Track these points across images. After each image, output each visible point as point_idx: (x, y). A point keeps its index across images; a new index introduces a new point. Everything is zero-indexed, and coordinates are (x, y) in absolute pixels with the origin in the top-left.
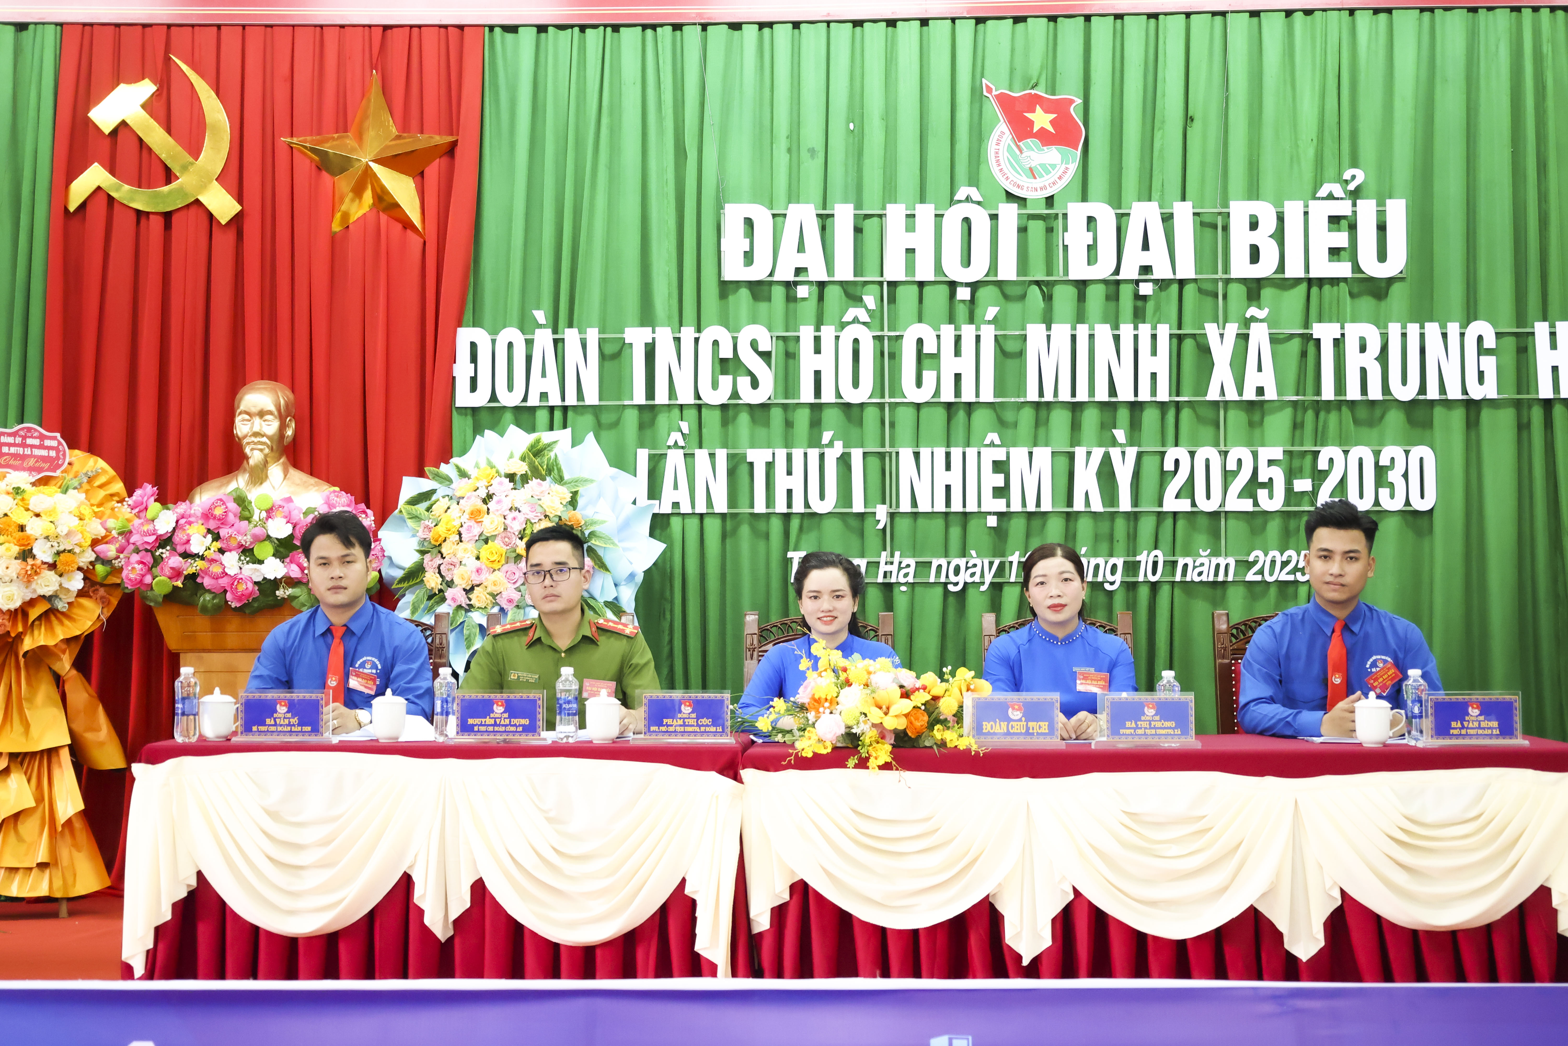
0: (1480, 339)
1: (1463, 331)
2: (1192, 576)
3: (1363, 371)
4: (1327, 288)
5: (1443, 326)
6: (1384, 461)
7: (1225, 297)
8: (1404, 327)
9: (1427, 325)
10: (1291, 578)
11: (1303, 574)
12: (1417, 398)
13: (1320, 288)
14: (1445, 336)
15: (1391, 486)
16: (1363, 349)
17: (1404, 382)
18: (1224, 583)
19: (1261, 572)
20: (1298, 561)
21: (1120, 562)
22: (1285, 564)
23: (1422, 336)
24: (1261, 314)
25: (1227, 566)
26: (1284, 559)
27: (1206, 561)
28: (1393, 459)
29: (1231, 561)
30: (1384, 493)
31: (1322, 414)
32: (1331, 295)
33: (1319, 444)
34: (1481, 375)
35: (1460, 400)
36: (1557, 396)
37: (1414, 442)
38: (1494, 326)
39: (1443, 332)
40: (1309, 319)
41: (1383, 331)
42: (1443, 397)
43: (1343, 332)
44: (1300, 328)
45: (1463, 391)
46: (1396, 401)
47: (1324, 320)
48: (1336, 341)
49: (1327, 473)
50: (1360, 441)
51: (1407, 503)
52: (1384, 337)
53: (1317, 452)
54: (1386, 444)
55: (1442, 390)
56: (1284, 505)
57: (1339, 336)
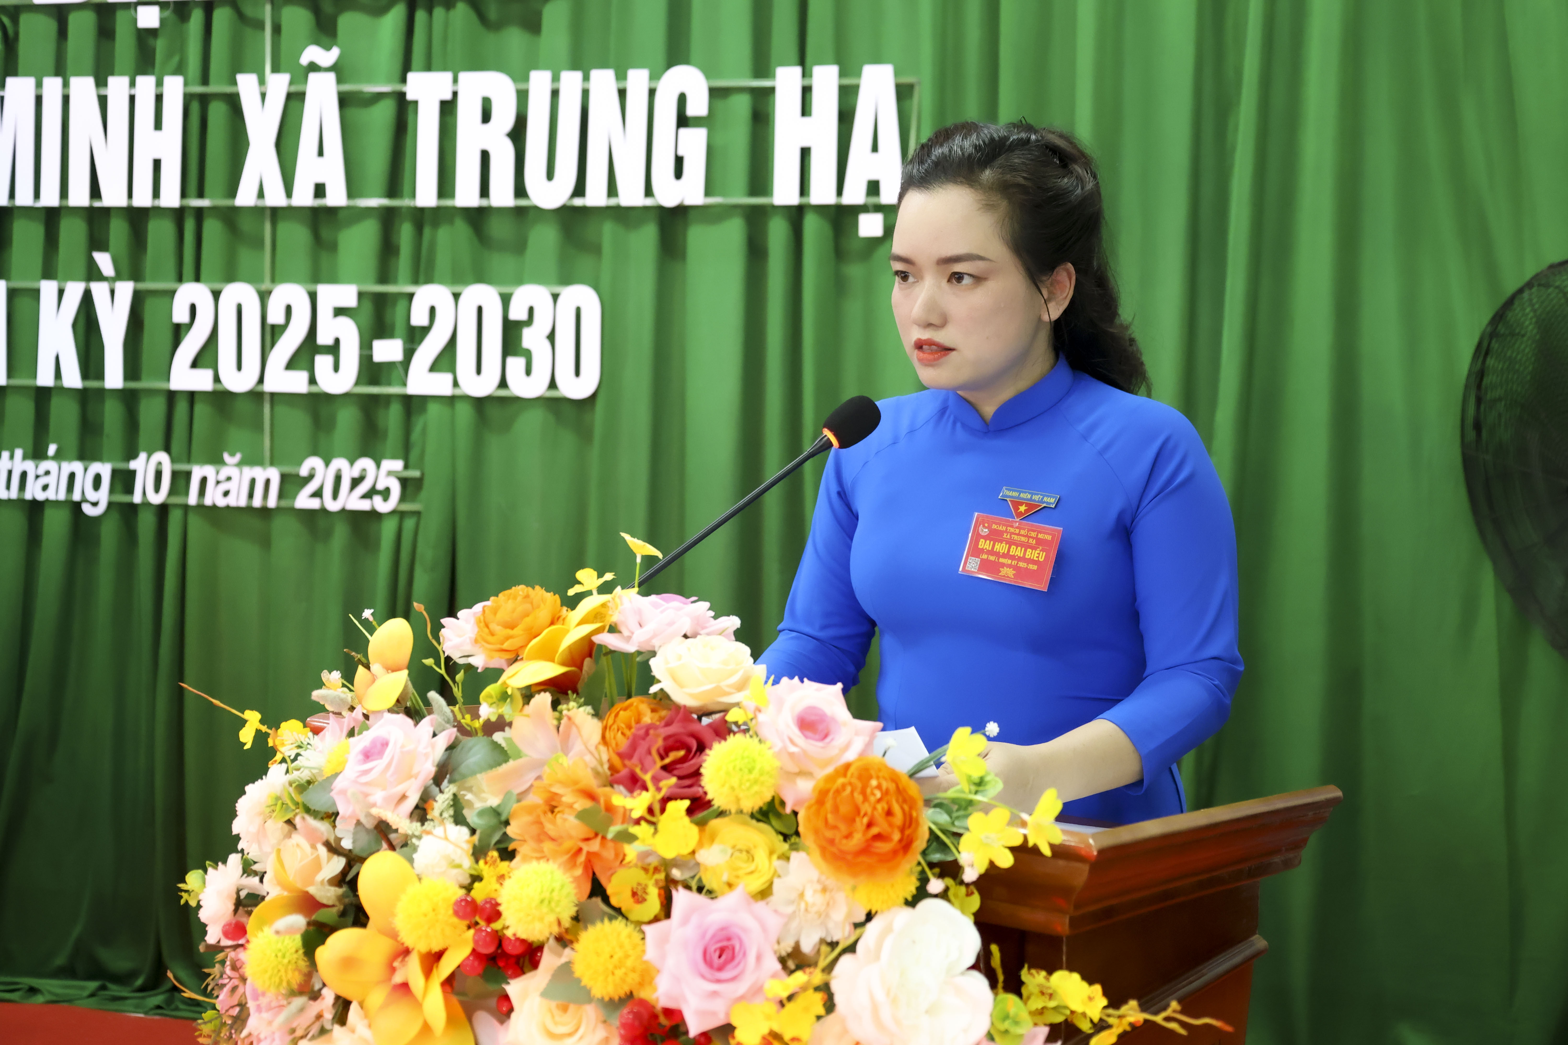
0: (682, 100)
1: (653, 85)
2: (213, 497)
3: (485, 156)
5: (621, 76)
6: (517, 313)
7: (277, 29)
8: (556, 78)
9: (595, 74)
10: (365, 505)
11: (386, 499)
12: (569, 204)
14: (622, 93)
15: (528, 355)
16: (486, 117)
17: (550, 175)
18: (264, 511)
19: (318, 494)
20: (376, 478)
21: (105, 469)
22: (356, 482)
23: (585, 93)
24: (326, 57)
25: (268, 482)
26: (356, 474)
27: (233, 472)
28: (531, 310)
29: (274, 474)
30: (516, 364)
31: (427, 231)
32: (446, 25)
33: (416, 281)
34: (679, 161)
35: (646, 208)
36: (804, 200)
37: (567, 280)
38: (708, 75)
39: (621, 86)
40: (406, 67)
41: (522, 86)
42: (613, 202)
43: (455, 89)
44: (389, 81)
45: (649, 191)
46: (536, 208)
47: (428, 67)
48: (443, 103)
49: (425, 330)
50: (480, 278)
51: (553, 385)
52: (523, 97)
53: (411, 296)
54: (520, 281)
55: (612, 190)
56: (357, 383)
57: (448, 96)
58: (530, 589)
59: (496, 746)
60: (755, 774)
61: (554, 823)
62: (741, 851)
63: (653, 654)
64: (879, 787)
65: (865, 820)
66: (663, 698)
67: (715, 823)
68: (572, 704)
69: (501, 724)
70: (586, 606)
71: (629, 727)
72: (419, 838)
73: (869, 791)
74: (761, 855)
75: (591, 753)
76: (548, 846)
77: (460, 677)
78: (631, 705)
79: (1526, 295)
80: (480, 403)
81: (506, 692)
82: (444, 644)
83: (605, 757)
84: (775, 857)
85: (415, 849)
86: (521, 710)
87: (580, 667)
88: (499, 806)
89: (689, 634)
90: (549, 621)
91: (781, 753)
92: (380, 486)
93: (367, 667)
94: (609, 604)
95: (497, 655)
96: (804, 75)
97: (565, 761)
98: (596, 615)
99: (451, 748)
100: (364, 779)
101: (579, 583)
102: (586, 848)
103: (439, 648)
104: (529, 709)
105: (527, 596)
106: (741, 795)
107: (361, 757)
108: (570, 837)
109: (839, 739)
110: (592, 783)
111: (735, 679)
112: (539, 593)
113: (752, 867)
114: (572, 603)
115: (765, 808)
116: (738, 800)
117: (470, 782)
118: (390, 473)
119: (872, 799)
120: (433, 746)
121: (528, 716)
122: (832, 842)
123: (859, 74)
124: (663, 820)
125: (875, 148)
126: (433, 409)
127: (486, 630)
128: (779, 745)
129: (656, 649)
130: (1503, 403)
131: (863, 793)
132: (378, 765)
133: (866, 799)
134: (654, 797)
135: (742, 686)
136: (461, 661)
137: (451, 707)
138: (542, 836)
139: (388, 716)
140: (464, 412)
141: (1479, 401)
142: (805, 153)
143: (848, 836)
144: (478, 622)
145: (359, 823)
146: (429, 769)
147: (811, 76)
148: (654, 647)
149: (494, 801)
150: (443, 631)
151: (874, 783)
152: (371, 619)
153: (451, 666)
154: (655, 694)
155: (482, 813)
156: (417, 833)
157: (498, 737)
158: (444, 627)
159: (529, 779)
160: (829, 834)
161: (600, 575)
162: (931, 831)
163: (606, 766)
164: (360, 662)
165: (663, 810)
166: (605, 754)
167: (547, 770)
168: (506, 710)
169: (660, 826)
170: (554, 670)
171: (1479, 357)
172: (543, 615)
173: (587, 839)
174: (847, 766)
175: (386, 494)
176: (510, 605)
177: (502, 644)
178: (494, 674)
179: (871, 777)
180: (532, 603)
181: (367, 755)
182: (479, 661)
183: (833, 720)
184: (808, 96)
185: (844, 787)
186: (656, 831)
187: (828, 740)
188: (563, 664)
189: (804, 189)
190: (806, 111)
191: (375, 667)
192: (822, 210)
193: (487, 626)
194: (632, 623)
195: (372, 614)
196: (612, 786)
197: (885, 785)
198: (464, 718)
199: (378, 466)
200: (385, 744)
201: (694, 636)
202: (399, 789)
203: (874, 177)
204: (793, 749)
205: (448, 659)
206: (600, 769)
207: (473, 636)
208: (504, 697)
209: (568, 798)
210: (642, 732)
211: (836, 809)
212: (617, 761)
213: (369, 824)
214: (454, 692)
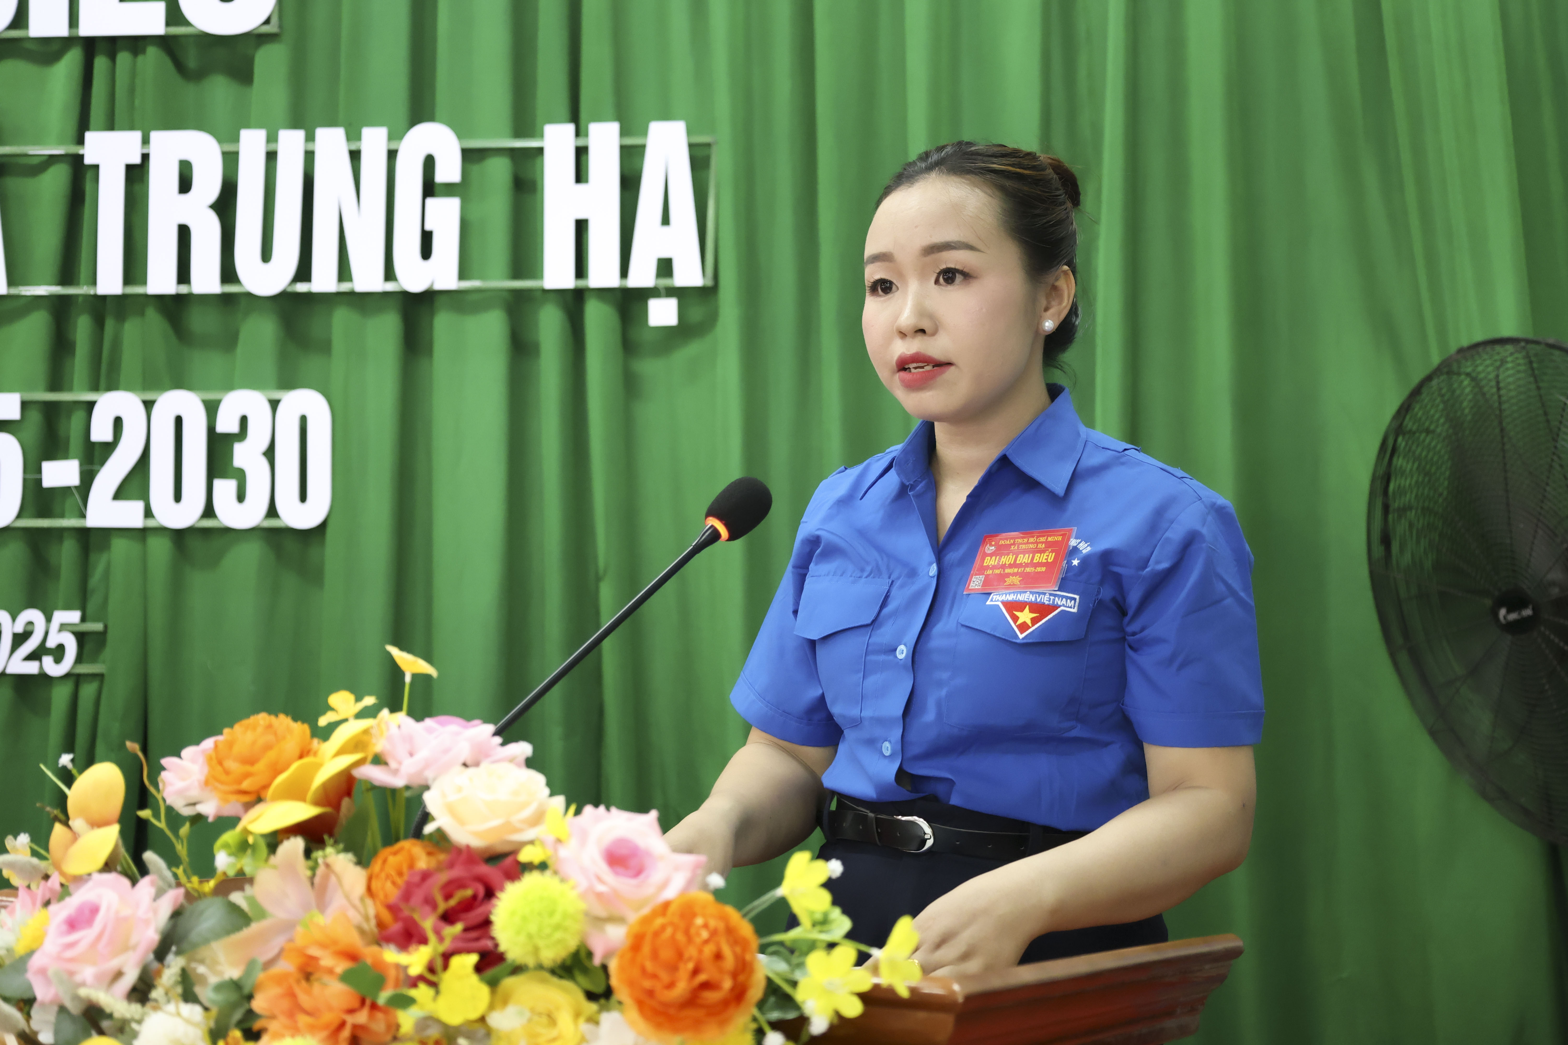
0: (429, 163)
1: (393, 146)
3: (184, 232)
4: (124, 58)
5: (353, 135)
6: (227, 424)
8: (272, 138)
9: (322, 134)
10: (32, 668)
11: (58, 659)
12: (290, 289)
13: (113, 58)
14: (355, 156)
15: (240, 477)
16: (185, 186)
17: (266, 255)
20: (46, 634)
22: (19, 639)
23: (309, 156)
26: (19, 628)
28: (244, 420)
30: (225, 488)
31: (110, 324)
32: (133, 74)
33: (95, 387)
34: (427, 238)
35: (386, 294)
36: (581, 283)
37: (288, 383)
38: (460, 136)
39: (354, 147)
40: (83, 125)
41: (229, 148)
42: (345, 287)
43: (145, 151)
44: (61, 142)
45: (389, 274)
46: (249, 295)
47: (111, 125)
48: (130, 168)
49: (109, 448)
50: (179, 382)
51: (272, 512)
52: (231, 160)
53: (91, 405)
54: (230, 386)
55: (344, 271)
56: (19, 516)
57: (137, 160)
58: (273, 718)
59: (234, 908)
60: (557, 918)
61: (309, 993)
62: (540, 1014)
63: (427, 788)
64: (706, 926)
65: (690, 966)
66: (441, 839)
67: (509, 982)
68: (329, 850)
69: (241, 880)
70: (340, 736)
71: (400, 874)
72: (139, 1022)
73: (693, 931)
74: (565, 1020)
75: (354, 907)
76: (303, 1020)
77: (185, 830)
78: (402, 849)
79: (1434, 382)
80: (179, 536)
81: (246, 842)
82: (164, 790)
83: (372, 912)
84: (581, 1021)
85: (135, 1035)
86: (267, 860)
87: (337, 807)
88: (240, 979)
89: (468, 763)
90: (297, 753)
91: (588, 893)
92: (51, 643)
93: (66, 823)
94: (373, 731)
95: (233, 798)
96: (578, 134)
97: (320, 919)
98: (357, 744)
99: (177, 914)
100: (69, 954)
101: (332, 709)
102: (351, 1020)
103: (159, 797)
104: (275, 860)
105: (270, 726)
106: (541, 943)
107: (64, 928)
108: (330, 1009)
109: (656, 876)
110: (355, 941)
111: (527, 813)
112: (284, 721)
113: (554, 1033)
114: (325, 734)
115: (568, 962)
116: (536, 950)
117: (203, 952)
118: (63, 627)
119: (698, 940)
120: (155, 912)
121: (275, 867)
122: (651, 993)
123: (645, 133)
124: (447, 979)
125: (666, 220)
126: (119, 545)
127: (219, 768)
128: (584, 884)
129: (430, 782)
130: (1414, 512)
131: (687, 932)
132: (86, 936)
133: (690, 939)
134: (435, 950)
135: (538, 819)
136: (187, 812)
137: (174, 869)
138: (295, 1009)
139: (97, 877)
140: (160, 548)
141: (1386, 508)
142: (581, 226)
143: (671, 985)
144: (209, 759)
145: (62, 1009)
146: (151, 936)
147: (586, 135)
148: (426, 780)
149: (234, 973)
150: (164, 775)
151: (699, 921)
152: (70, 766)
153: (174, 818)
154: (431, 835)
155: (220, 987)
156: (137, 1017)
157: (236, 897)
158: (164, 769)
159: (278, 943)
160: (647, 984)
161: (358, 699)
162: (769, 981)
163: (373, 922)
164: (56, 819)
165: (446, 967)
166: (371, 909)
167: (300, 929)
168: (247, 864)
169: (443, 986)
170: (304, 811)
171: (1384, 457)
172: (291, 745)
173: (351, 1011)
174: (666, 905)
175: (59, 653)
176: (249, 737)
177: (240, 782)
178: (227, 822)
179: (694, 915)
180: (275, 734)
181: (72, 924)
182: (209, 809)
183: (648, 854)
184: (583, 158)
185: (663, 928)
186: (437, 992)
187: (642, 877)
188: (317, 803)
189: (581, 270)
190: (581, 176)
191: (77, 823)
192: (603, 293)
193: (220, 763)
194: (401, 751)
195: (73, 761)
196: (379, 945)
197: (713, 923)
198: (190, 882)
199: (49, 619)
200: (94, 910)
201: (477, 764)
202: (114, 964)
203: (665, 255)
204: (601, 888)
205: (170, 809)
206: (366, 926)
207: (202, 778)
208: (243, 847)
209: (327, 960)
210: (417, 879)
211: (655, 955)
212: (387, 916)
213: (75, 1009)
214: (177, 851)
